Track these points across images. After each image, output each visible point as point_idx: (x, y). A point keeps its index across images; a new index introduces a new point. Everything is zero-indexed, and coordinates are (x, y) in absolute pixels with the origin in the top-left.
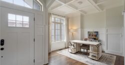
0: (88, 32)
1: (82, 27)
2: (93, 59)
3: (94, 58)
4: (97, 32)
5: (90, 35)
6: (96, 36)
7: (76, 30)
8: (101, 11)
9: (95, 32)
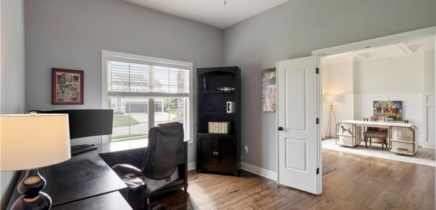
0: (375, 102)
1: (357, 91)
2: (403, 155)
3: (404, 152)
4: (400, 103)
5: (379, 109)
6: (397, 111)
7: (341, 98)
8: (411, 53)
9: (395, 102)
